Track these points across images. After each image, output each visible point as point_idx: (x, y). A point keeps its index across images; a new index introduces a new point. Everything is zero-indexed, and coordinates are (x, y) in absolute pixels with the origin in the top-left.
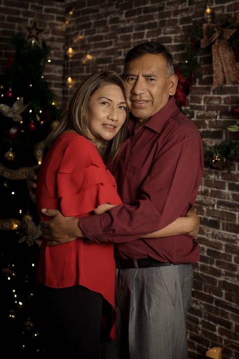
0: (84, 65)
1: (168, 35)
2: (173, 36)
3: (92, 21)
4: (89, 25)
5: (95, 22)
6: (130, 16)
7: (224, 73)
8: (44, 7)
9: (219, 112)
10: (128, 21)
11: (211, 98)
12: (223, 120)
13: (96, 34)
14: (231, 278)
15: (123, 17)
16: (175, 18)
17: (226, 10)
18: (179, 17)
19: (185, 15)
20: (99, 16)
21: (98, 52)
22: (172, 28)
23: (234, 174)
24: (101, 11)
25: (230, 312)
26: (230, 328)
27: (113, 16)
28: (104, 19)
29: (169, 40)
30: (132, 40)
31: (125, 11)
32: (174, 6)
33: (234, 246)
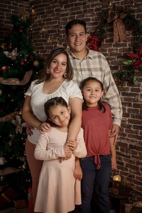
0: (40, 34)
1: (89, 18)
2: (91, 18)
3: (45, 11)
4: (44, 13)
5: (47, 11)
6: (67, 8)
7: (119, 36)
8: (19, 4)
9: (116, 56)
10: (66, 10)
11: (112, 50)
12: (118, 60)
13: (48, 18)
14: (123, 140)
15: (63, 8)
16: (92, 8)
17: (120, 4)
18: (94, 8)
19: (98, 7)
20: (49, 8)
21: (49, 27)
22: (91, 14)
23: (125, 88)
24: (51, 5)
25: (123, 157)
26: (123, 165)
27: (57, 8)
28: (52, 9)
29: (89, 20)
30: (68, 20)
31: (64, 5)
32: (92, 2)
33: (125, 124)
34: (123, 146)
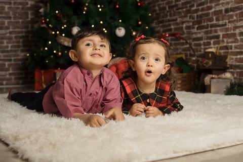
34: (218, 14)
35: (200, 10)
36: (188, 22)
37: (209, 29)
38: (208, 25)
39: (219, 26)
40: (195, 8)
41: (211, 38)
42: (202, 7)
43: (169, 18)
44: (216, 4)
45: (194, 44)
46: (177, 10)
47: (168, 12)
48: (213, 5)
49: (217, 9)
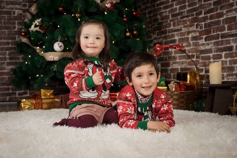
14: (230, 13)
25: (231, 38)
26: (232, 50)
34: (231, 22)
35: (209, 17)
36: (194, 31)
37: (220, 39)
38: (219, 34)
39: (232, 36)
40: (203, 15)
41: (222, 50)
42: (212, 14)
43: (172, 27)
44: (228, 10)
45: (202, 57)
46: (181, 18)
47: (171, 21)
48: (224, 11)
49: (229, 16)
